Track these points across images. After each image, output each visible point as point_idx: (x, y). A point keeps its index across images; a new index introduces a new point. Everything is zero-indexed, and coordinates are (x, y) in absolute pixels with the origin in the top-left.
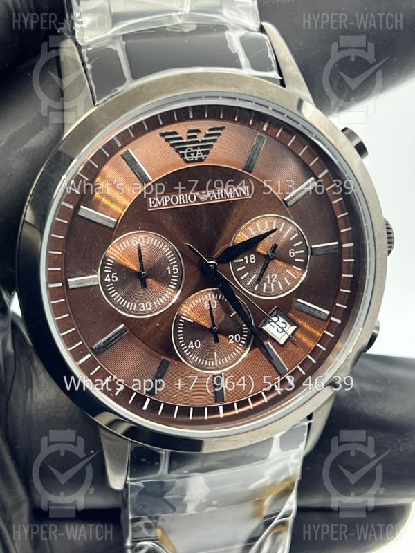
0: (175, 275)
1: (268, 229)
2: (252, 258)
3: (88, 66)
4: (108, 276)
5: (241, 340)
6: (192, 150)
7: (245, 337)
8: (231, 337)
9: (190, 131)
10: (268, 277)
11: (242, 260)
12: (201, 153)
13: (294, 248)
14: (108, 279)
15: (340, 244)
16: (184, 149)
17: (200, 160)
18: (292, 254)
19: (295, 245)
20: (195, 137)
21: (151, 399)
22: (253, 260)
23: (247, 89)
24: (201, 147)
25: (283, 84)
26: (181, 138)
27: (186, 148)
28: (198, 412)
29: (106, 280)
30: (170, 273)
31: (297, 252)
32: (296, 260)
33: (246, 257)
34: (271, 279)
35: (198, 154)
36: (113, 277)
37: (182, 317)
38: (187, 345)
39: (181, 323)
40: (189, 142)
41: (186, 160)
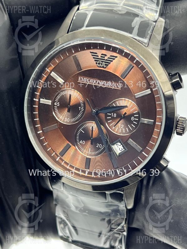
0: (82, 111)
2: (114, 115)
3: (74, 18)
4: (56, 103)
5: (102, 147)
6: (101, 62)
8: (98, 145)
9: (102, 54)
10: (119, 125)
11: (110, 114)
12: (104, 65)
13: (134, 117)
15: (155, 122)
16: (98, 61)
17: (103, 67)
18: (133, 119)
19: (135, 116)
20: (104, 57)
21: (60, 158)
22: (115, 116)
24: (105, 62)
26: (98, 56)
27: (99, 61)
29: (55, 104)
30: (80, 110)
31: (135, 119)
32: (134, 122)
33: (112, 114)
34: (121, 126)
35: (103, 64)
37: (80, 129)
38: (80, 141)
39: (79, 131)
40: (101, 59)
41: (97, 66)
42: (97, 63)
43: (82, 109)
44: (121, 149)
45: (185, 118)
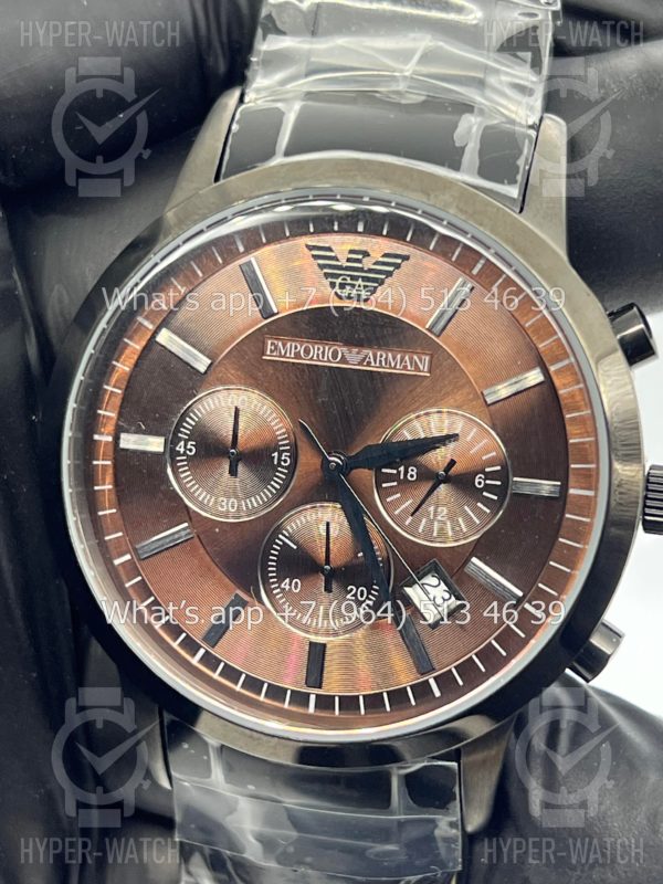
0: (283, 467)
1: (446, 432)
2: (410, 473)
3: (234, 127)
4: (182, 443)
5: (367, 598)
6: (349, 281)
7: (373, 595)
8: (352, 590)
9: (351, 252)
10: (431, 509)
11: (395, 472)
12: (362, 288)
13: (483, 472)
14: (180, 448)
15: (564, 488)
16: (337, 276)
17: (358, 298)
18: (480, 483)
19: (487, 470)
20: (359, 261)
21: (207, 651)
22: (412, 476)
26: (335, 258)
27: (341, 275)
28: (276, 693)
29: (177, 449)
30: (276, 462)
31: (488, 482)
32: (485, 494)
33: (402, 469)
34: (435, 515)
35: (356, 288)
36: (189, 447)
37: (280, 536)
38: (280, 582)
39: (278, 545)
40: (347, 268)
41: (336, 293)
42: (333, 285)
43: (285, 461)
44: (439, 602)
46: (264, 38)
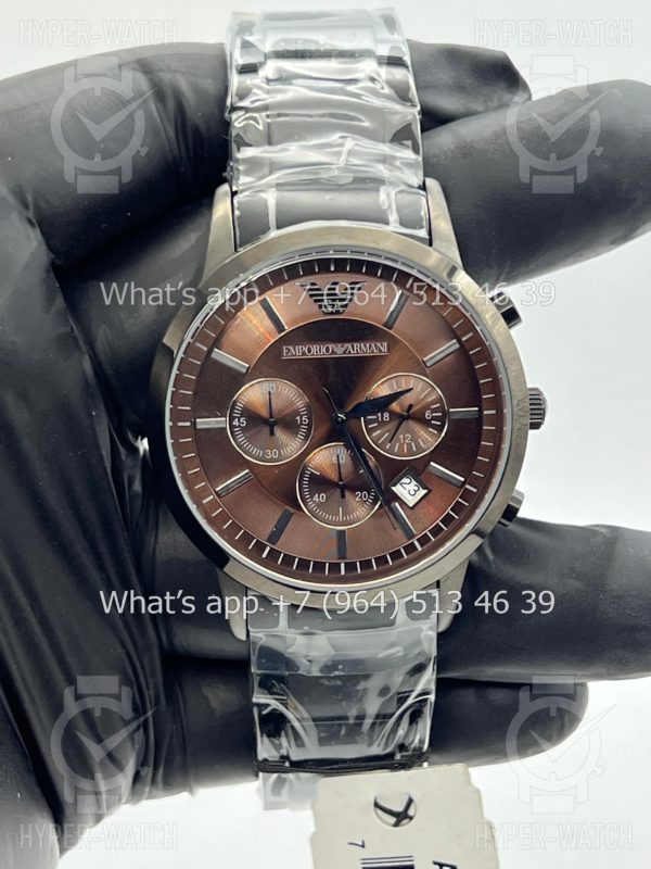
0: (304, 425)
1: (404, 388)
2: (385, 416)
3: (237, 212)
4: (237, 419)
5: (369, 498)
7: (373, 496)
8: (358, 495)
10: (401, 436)
11: (375, 417)
12: (339, 306)
13: (431, 410)
14: (236, 423)
15: (480, 411)
16: (322, 300)
18: (429, 416)
19: (432, 407)
21: (271, 548)
22: (386, 418)
23: (387, 245)
24: (340, 300)
25: (431, 245)
26: (320, 289)
27: (324, 300)
28: (319, 566)
29: (234, 424)
30: (299, 423)
31: (434, 415)
32: (433, 422)
33: (379, 415)
34: (405, 439)
35: (336, 306)
36: (241, 421)
37: (309, 468)
38: (312, 497)
39: (308, 474)
40: (328, 295)
42: (320, 307)
43: (305, 421)
44: (413, 493)
45: (536, 389)
46: (239, 150)
